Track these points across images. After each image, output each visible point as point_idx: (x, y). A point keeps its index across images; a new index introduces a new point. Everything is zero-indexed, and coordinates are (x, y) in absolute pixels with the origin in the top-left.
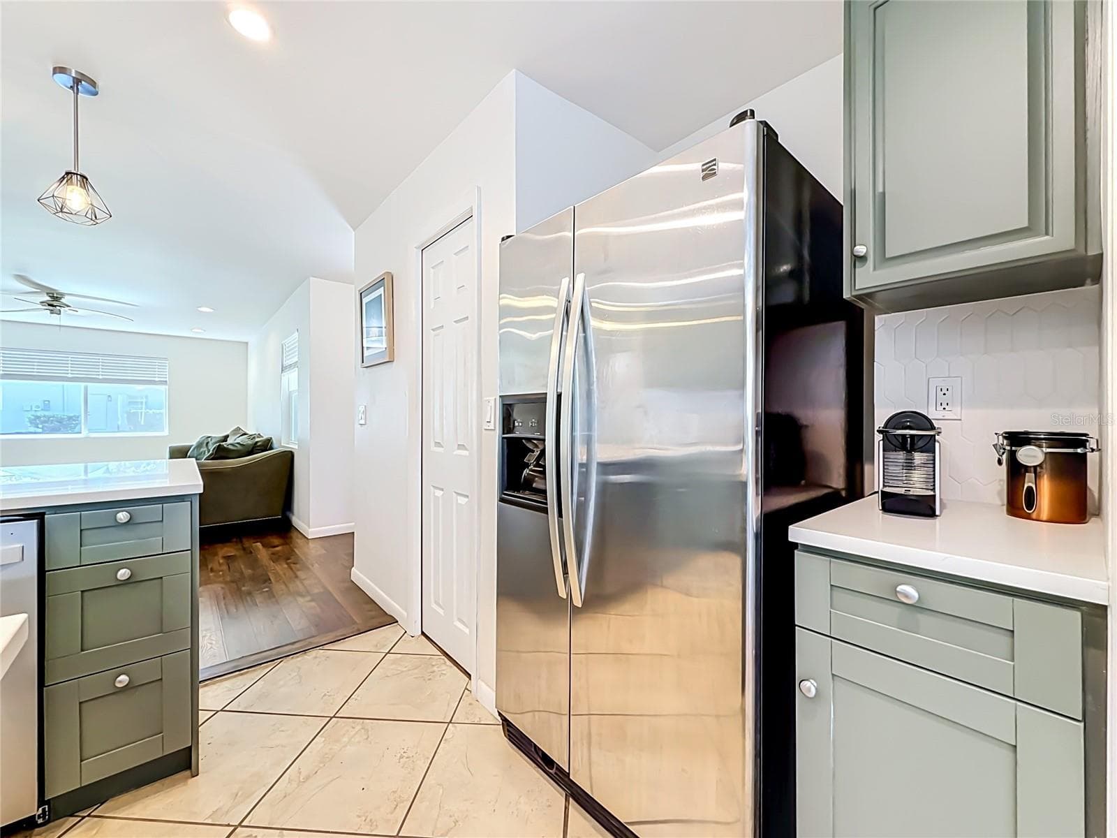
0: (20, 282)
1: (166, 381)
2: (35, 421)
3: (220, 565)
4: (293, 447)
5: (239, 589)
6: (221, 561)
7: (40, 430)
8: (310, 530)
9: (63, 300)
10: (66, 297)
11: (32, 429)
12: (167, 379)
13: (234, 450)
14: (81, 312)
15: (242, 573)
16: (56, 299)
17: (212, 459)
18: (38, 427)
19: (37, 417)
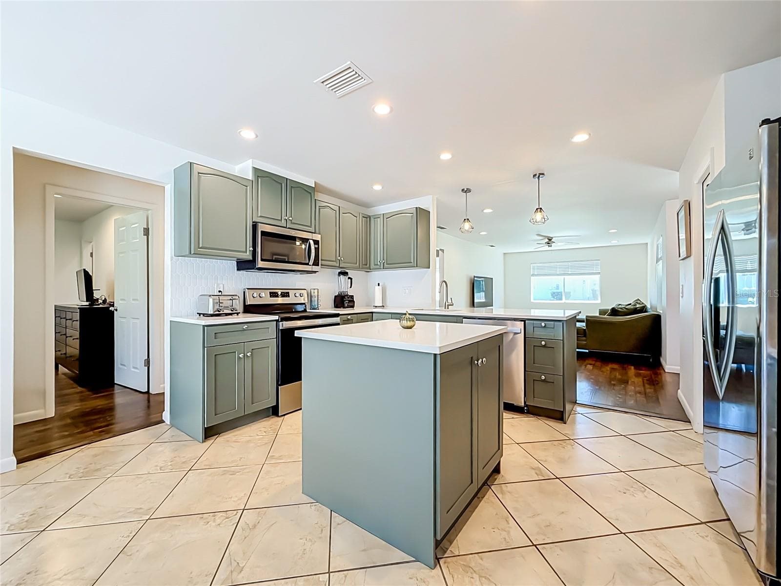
1: (600, 273)
3: (607, 370)
4: (660, 311)
5: (610, 382)
6: (608, 369)
7: (554, 299)
8: (667, 366)
9: (552, 240)
10: (554, 239)
11: (552, 299)
13: (621, 311)
14: (559, 243)
15: (616, 376)
16: (550, 240)
17: (609, 316)
18: (554, 297)
19: (554, 293)
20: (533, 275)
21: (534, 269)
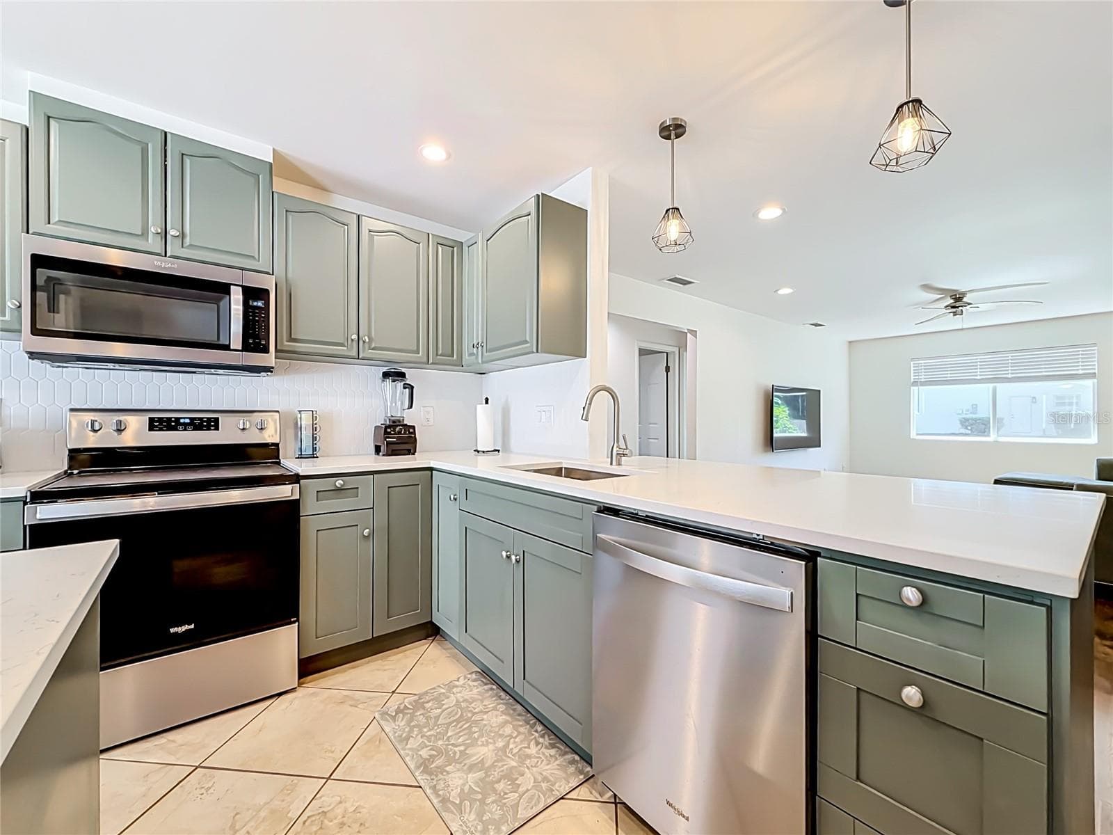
0: (927, 292)
1: (1095, 373)
2: (965, 422)
7: (969, 432)
9: (965, 300)
10: (968, 296)
11: (963, 431)
12: (1096, 371)
14: (983, 307)
16: (958, 299)
18: (967, 429)
19: (967, 420)
20: (915, 383)
21: (917, 370)
